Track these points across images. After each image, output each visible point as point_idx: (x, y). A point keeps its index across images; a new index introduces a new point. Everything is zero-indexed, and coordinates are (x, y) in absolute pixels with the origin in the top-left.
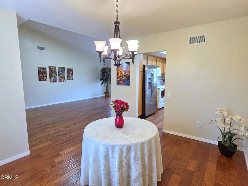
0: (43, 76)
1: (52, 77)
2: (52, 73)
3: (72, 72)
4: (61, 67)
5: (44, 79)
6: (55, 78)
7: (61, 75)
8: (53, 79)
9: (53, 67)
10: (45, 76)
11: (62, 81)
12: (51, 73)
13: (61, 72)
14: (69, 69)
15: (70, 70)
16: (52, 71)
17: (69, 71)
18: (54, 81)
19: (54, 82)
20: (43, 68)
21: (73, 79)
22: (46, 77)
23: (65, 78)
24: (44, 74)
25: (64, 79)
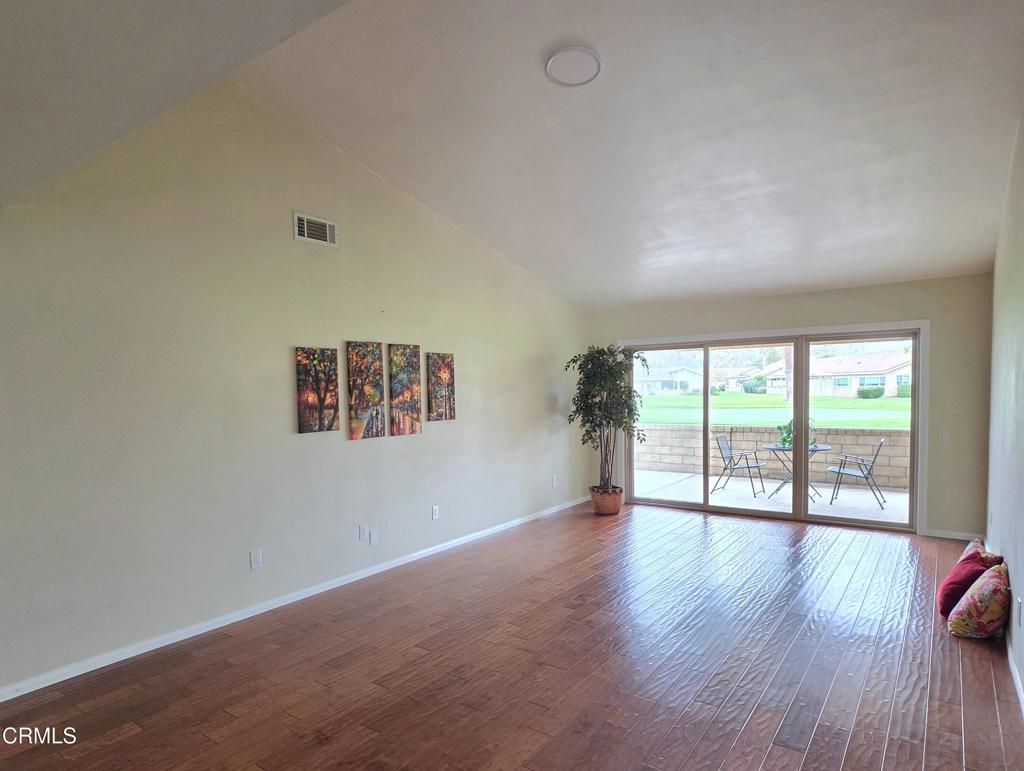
0: (322, 400)
1: (363, 409)
2: (363, 385)
3: (452, 371)
4: (405, 347)
5: (326, 422)
6: (377, 413)
7: (402, 393)
8: (365, 422)
9: (366, 345)
10: (328, 401)
11: (407, 431)
12: (359, 381)
13: (403, 376)
14: (438, 355)
15: (443, 362)
16: (362, 371)
17: (439, 369)
18: (369, 433)
19: (373, 436)
20: (323, 351)
21: (452, 417)
22: (332, 411)
23: (418, 411)
24: (327, 390)
25: (415, 416)
